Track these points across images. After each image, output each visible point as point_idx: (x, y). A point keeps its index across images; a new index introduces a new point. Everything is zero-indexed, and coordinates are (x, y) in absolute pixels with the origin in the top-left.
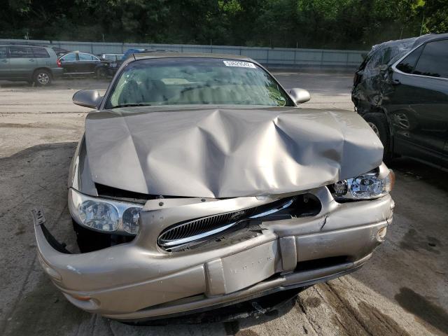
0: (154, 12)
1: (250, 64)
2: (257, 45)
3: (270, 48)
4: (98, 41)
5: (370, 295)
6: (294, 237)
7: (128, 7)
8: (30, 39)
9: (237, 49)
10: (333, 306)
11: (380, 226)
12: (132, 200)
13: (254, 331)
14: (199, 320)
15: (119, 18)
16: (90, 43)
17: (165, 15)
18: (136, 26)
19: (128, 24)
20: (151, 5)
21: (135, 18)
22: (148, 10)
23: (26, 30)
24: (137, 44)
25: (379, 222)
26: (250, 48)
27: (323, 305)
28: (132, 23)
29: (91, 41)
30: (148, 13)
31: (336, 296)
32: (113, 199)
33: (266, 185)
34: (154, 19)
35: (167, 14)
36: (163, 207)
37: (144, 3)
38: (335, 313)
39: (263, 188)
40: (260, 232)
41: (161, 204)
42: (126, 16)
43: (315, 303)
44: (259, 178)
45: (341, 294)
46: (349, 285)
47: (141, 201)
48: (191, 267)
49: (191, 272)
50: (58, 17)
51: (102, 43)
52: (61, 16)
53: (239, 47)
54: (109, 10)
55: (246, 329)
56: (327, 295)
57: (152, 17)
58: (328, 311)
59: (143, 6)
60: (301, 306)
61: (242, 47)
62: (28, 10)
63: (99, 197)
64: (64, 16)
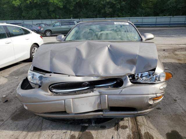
0: (119, 4)
1: (126, 23)
2: (165, 16)
3: (172, 17)
4: (96, 18)
5: (154, 130)
6: (106, 96)
7: (108, 3)
8: (73, 19)
9: (155, 18)
10: (132, 131)
11: (151, 96)
12: (42, 73)
13: (91, 132)
14: (69, 123)
15: (105, 8)
16: (93, 19)
17: (123, 6)
18: (111, 11)
19: (108, 10)
20: (117, 1)
21: (111, 7)
22: (116, 4)
23: (72, 16)
24: (111, 18)
25: (151, 94)
26: (161, 17)
27: (127, 129)
28: (109, 10)
29: (94, 18)
30: (116, 5)
31: (137, 127)
32: (36, 72)
33: (98, 72)
34: (118, 8)
35: (124, 5)
36: (51, 76)
37: (115, 1)
38: (131, 133)
39: (96, 74)
40: (93, 91)
41: (50, 75)
42: (107, 7)
43: (124, 127)
44: (95, 69)
45: (139, 127)
46: (146, 124)
47: (44, 73)
48: (59, 100)
49: (58, 102)
50: (82, 10)
51: (97, 19)
52: (84, 10)
53: (156, 17)
54: (101, 5)
55: (89, 131)
56: (132, 126)
57: (117, 7)
58: (128, 132)
59: (114, 2)
60: (117, 128)
61: (157, 17)
62: (73, 8)
63: (33, 71)
64: (85, 9)
